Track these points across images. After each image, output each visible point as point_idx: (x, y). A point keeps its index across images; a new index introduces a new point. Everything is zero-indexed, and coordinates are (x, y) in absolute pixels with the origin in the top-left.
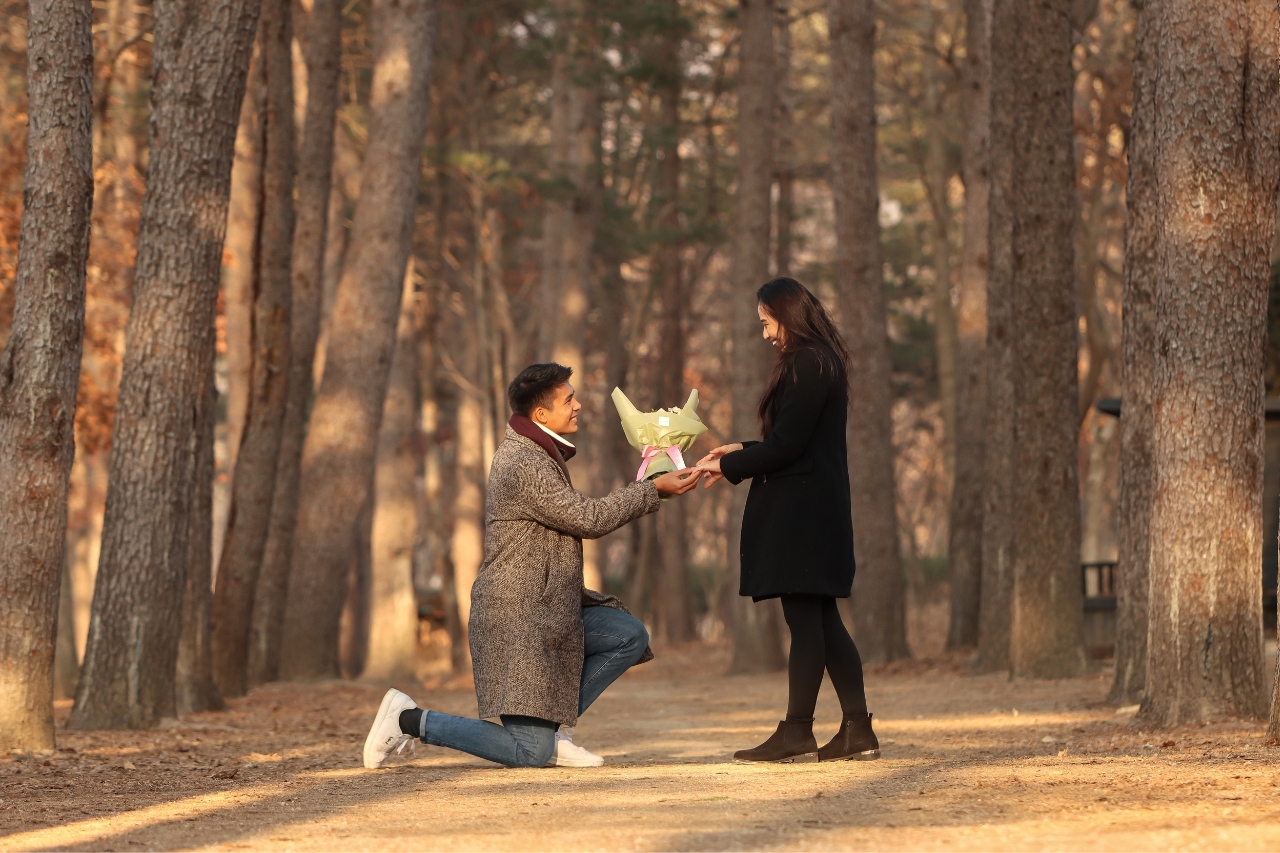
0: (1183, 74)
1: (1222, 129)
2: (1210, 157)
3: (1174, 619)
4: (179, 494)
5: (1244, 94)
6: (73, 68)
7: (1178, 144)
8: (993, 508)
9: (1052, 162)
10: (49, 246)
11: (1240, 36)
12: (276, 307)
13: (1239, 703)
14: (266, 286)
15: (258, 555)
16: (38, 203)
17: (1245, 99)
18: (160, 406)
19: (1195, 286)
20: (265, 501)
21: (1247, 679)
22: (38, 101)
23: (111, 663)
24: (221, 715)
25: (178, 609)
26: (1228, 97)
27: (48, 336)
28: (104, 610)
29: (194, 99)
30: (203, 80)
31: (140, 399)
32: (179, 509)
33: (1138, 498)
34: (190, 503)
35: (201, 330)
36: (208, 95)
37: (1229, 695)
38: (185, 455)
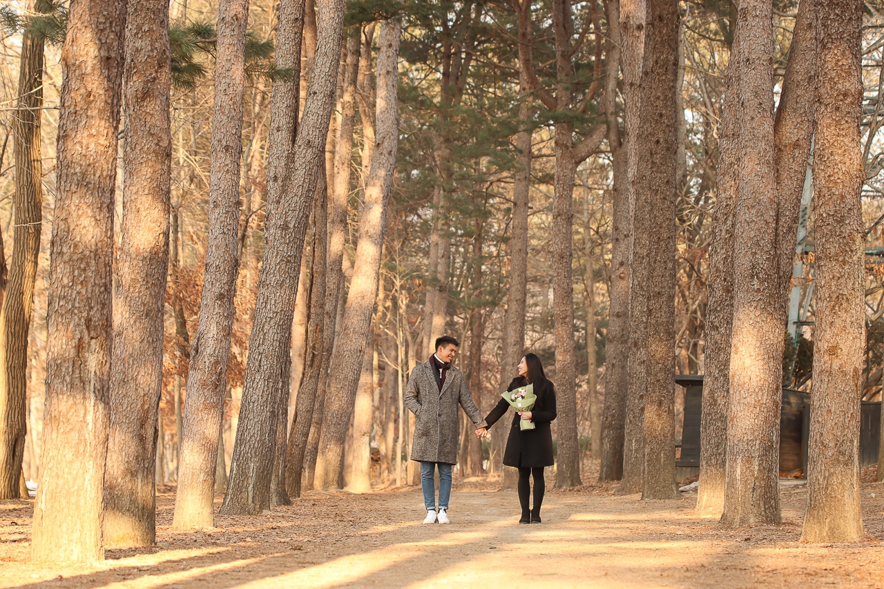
0: (748, 223)
1: (766, 249)
2: (760, 262)
3: (739, 478)
4: (273, 408)
5: (776, 233)
6: (230, 206)
7: (745, 255)
8: (631, 422)
9: (666, 268)
10: (216, 290)
11: (775, 206)
12: (317, 325)
13: (767, 517)
14: (313, 316)
15: (307, 435)
16: (212, 269)
17: (777, 235)
18: (266, 367)
19: (751, 322)
20: (311, 411)
21: (772, 506)
22: (214, 222)
23: (240, 484)
24: (290, 507)
25: (272, 461)
26: (769, 234)
27: (215, 333)
28: (238, 460)
29: (285, 227)
30: (289, 219)
31: (257, 364)
32: (274, 415)
33: (711, 420)
34: (278, 412)
35: (285, 333)
36: (291, 226)
37: (763, 513)
38: (277, 390)
